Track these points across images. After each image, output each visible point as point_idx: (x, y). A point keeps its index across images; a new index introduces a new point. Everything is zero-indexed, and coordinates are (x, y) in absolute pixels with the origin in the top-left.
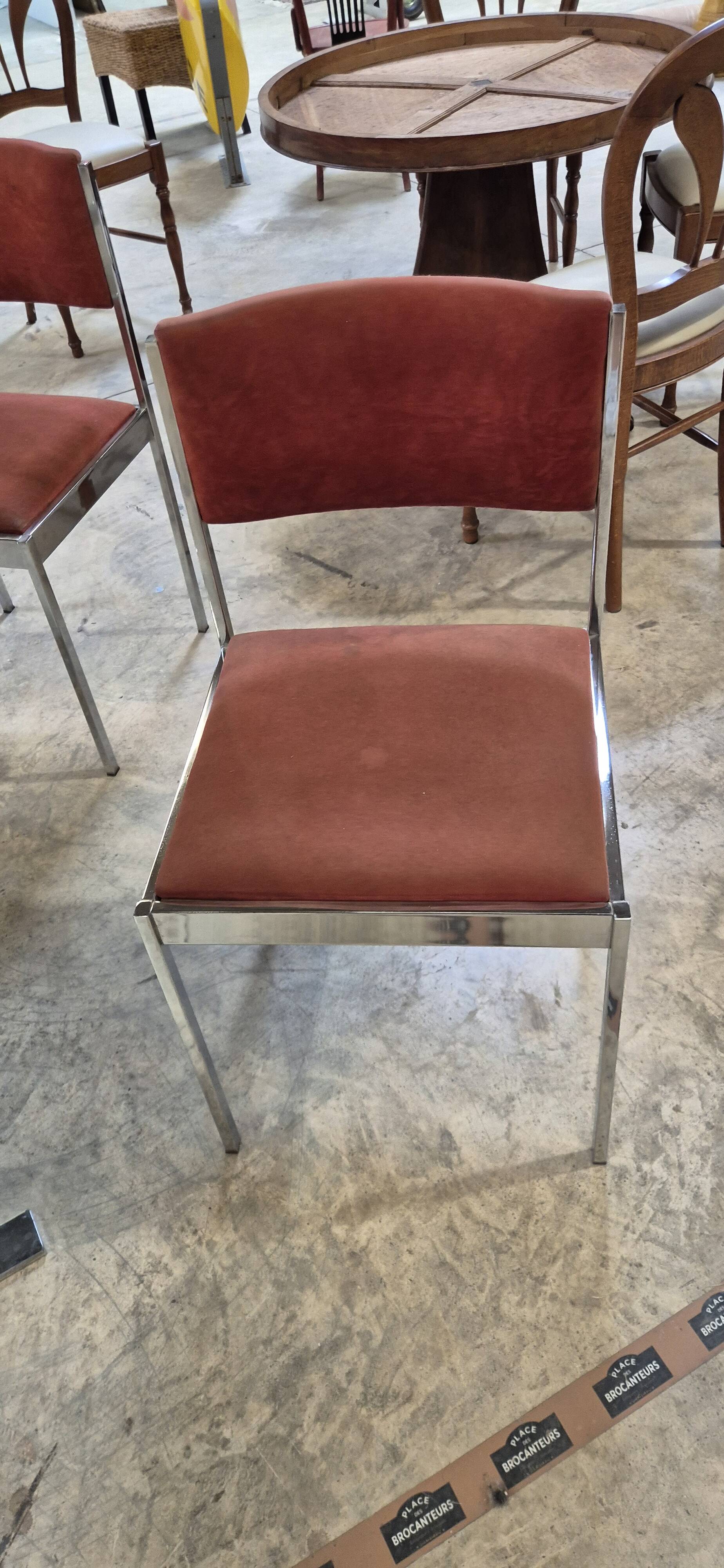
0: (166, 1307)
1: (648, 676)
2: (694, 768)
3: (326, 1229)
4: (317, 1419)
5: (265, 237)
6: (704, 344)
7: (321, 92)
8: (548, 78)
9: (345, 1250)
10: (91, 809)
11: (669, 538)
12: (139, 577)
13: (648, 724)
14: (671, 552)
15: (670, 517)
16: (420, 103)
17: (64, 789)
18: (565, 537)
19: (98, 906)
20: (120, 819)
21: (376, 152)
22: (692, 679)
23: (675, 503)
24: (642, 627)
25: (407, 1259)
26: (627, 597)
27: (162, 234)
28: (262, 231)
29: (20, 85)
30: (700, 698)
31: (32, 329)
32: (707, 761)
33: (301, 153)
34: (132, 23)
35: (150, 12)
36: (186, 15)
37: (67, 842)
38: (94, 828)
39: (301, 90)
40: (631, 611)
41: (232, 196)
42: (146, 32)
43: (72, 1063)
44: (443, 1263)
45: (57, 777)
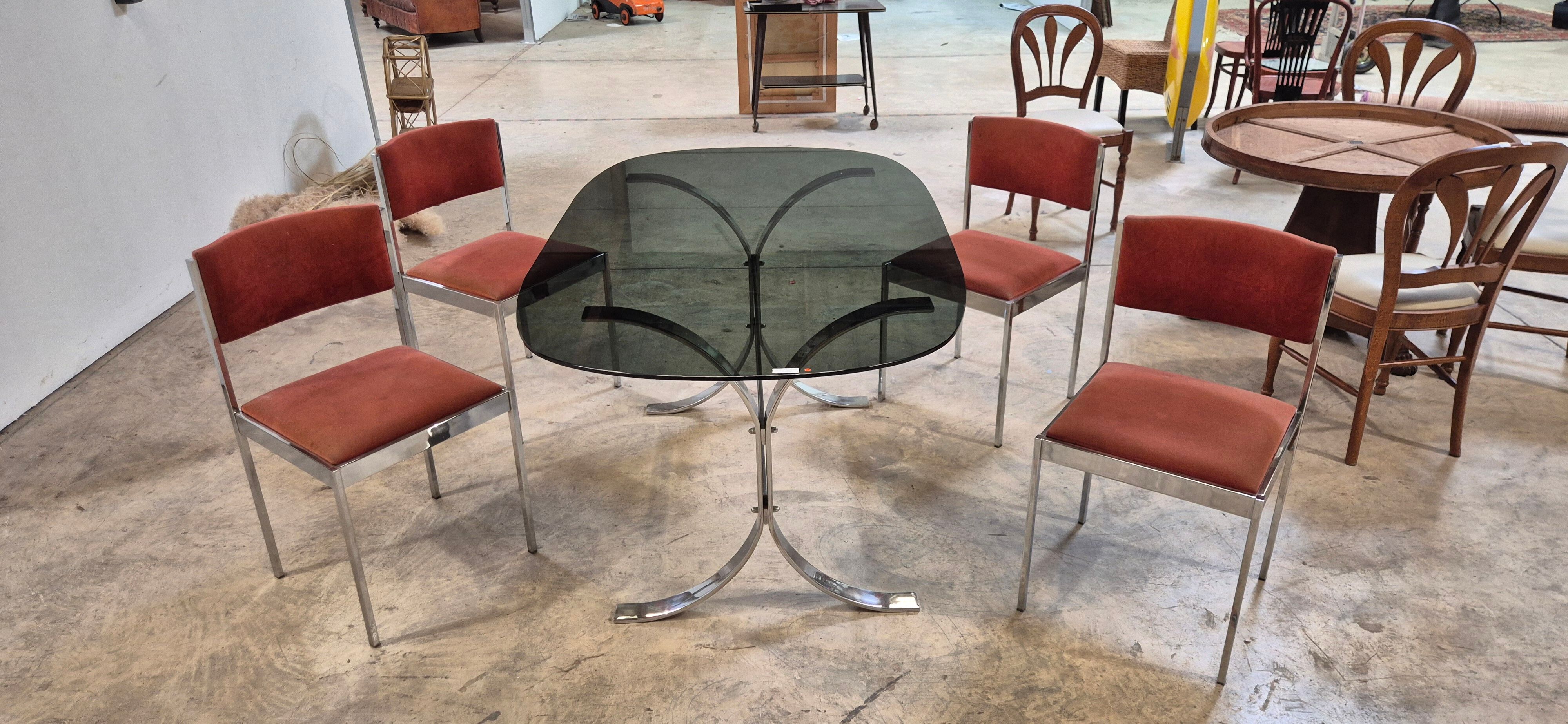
0: (972, 649)
1: (1358, 503)
2: (1366, 554)
3: (1060, 653)
4: (1034, 709)
5: (1184, 198)
6: (1448, 314)
7: (1248, 127)
8: (1404, 148)
9: (1067, 664)
10: (981, 458)
11: (1411, 440)
12: (1038, 363)
13: (1346, 524)
14: (1408, 447)
15: (1418, 429)
16: (1310, 146)
17: (968, 445)
18: (1335, 419)
19: (975, 498)
20: (996, 467)
21: (1268, 167)
22: (1389, 513)
23: (1426, 422)
24: (1367, 478)
25: (1099, 678)
26: (1361, 459)
27: (1114, 182)
28: (1183, 194)
29: (1056, 83)
30: (1389, 523)
31: (1007, 217)
32: (1377, 553)
33: (1221, 158)
34: (1134, 50)
35: (1149, 44)
36: (1175, 53)
37: (965, 468)
38: (981, 466)
39: (1236, 123)
40: (1362, 468)
41: (1169, 167)
42: (1143, 57)
43: (947, 552)
44: (1118, 686)
45: (966, 439)
